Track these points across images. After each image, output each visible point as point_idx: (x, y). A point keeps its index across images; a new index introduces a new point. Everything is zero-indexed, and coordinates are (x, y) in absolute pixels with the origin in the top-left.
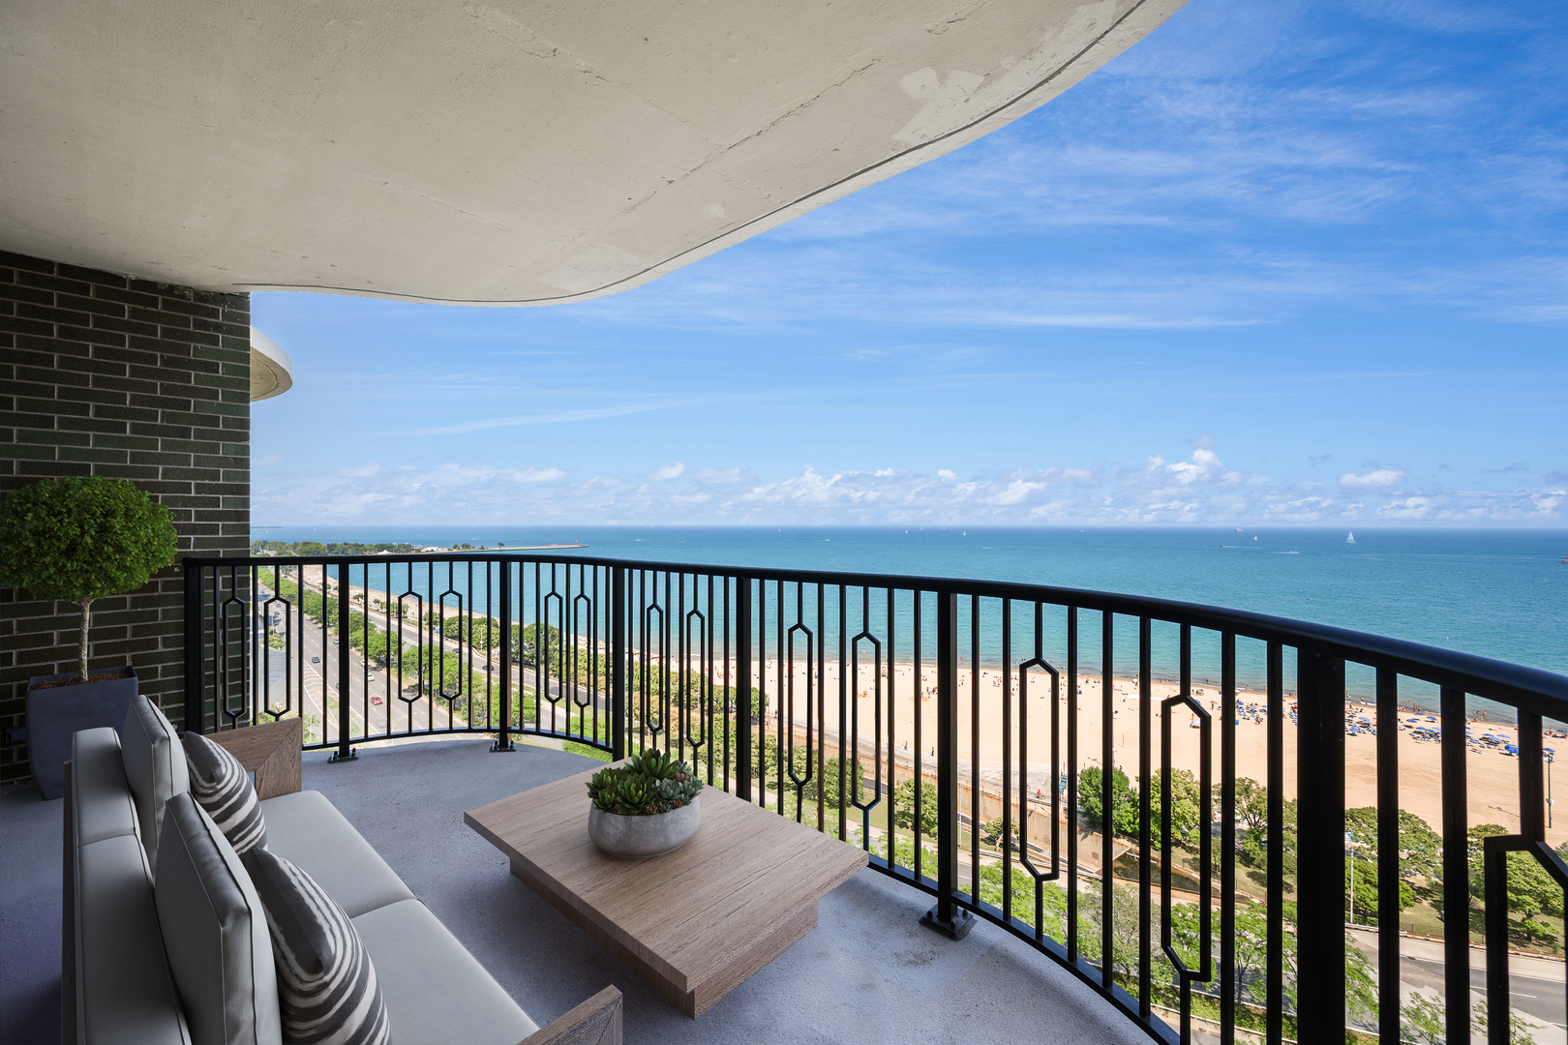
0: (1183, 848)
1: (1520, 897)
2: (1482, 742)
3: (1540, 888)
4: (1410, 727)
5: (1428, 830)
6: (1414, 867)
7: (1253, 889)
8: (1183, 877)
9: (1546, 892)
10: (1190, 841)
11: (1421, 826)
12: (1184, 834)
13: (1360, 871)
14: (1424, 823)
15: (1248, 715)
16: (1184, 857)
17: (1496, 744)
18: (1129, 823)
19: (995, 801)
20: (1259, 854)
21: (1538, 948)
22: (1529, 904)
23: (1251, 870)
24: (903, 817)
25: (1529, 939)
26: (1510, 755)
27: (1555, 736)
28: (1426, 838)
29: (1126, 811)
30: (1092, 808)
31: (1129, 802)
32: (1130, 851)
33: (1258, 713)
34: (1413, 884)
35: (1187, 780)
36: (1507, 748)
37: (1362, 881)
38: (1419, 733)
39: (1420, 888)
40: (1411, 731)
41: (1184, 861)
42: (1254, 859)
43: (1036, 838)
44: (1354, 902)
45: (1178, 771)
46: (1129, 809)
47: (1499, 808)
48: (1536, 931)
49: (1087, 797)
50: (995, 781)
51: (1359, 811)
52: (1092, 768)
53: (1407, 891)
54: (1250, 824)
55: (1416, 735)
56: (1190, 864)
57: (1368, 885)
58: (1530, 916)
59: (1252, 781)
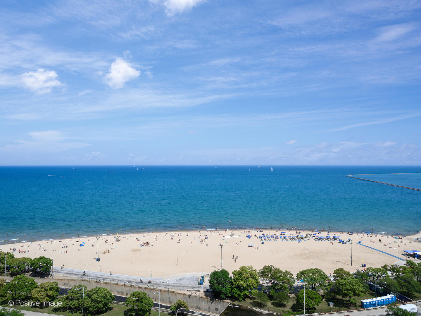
0: (249, 298)
1: (348, 292)
2: (333, 239)
3: (353, 287)
4: (314, 237)
5: (324, 274)
6: (321, 288)
7: (274, 309)
8: (250, 311)
9: (355, 288)
10: (252, 295)
11: (322, 273)
12: (250, 292)
13: (306, 294)
14: (323, 272)
15: (267, 239)
16: (250, 302)
17: (336, 239)
18: (230, 292)
19: (174, 294)
20: (275, 295)
21: (353, 308)
22: (351, 294)
23: (272, 302)
24: (131, 312)
25: (350, 306)
26: (340, 242)
27: (350, 234)
28: (324, 277)
29: (228, 288)
30: (215, 289)
31: (229, 283)
32: (230, 304)
33: (270, 238)
34: (320, 294)
35: (251, 270)
36: (339, 240)
37: (307, 297)
38: (317, 238)
39: (322, 295)
40: (315, 238)
41: (250, 303)
42: (273, 297)
43: (192, 307)
44: (305, 306)
45: (247, 267)
46: (229, 286)
47: (339, 261)
48: (352, 302)
49: (213, 284)
50: (173, 284)
51: (305, 271)
52: (215, 271)
53: (319, 298)
54: (272, 283)
55: (316, 239)
56: (252, 304)
57: (309, 299)
58: (350, 297)
59: (272, 266)
